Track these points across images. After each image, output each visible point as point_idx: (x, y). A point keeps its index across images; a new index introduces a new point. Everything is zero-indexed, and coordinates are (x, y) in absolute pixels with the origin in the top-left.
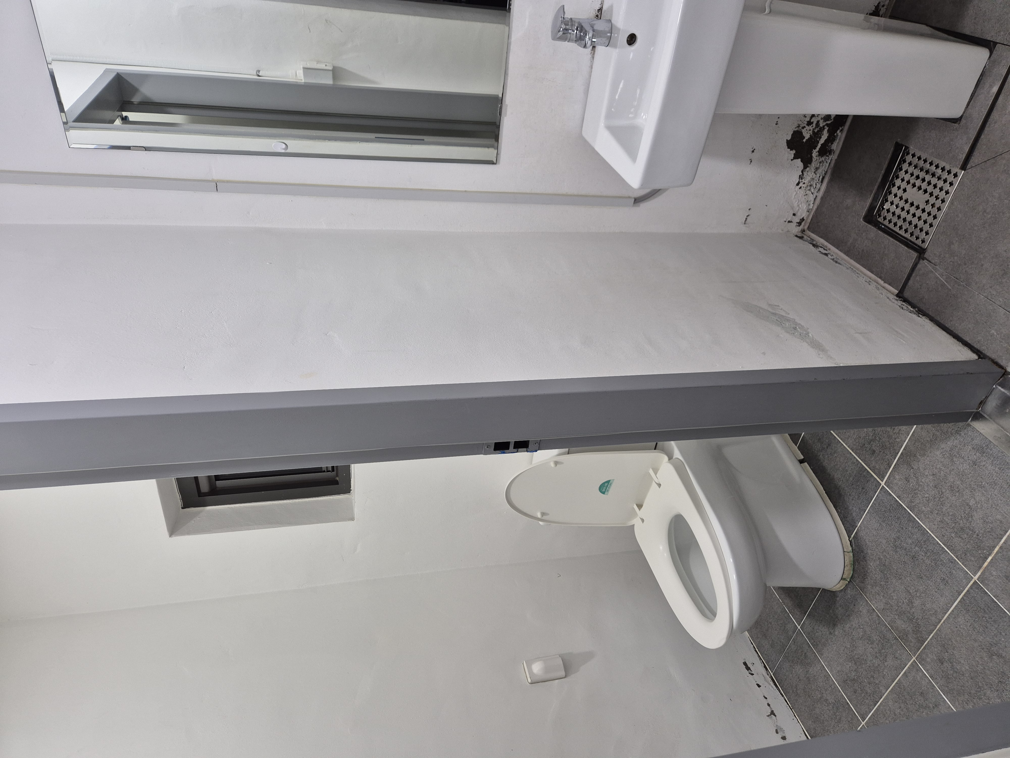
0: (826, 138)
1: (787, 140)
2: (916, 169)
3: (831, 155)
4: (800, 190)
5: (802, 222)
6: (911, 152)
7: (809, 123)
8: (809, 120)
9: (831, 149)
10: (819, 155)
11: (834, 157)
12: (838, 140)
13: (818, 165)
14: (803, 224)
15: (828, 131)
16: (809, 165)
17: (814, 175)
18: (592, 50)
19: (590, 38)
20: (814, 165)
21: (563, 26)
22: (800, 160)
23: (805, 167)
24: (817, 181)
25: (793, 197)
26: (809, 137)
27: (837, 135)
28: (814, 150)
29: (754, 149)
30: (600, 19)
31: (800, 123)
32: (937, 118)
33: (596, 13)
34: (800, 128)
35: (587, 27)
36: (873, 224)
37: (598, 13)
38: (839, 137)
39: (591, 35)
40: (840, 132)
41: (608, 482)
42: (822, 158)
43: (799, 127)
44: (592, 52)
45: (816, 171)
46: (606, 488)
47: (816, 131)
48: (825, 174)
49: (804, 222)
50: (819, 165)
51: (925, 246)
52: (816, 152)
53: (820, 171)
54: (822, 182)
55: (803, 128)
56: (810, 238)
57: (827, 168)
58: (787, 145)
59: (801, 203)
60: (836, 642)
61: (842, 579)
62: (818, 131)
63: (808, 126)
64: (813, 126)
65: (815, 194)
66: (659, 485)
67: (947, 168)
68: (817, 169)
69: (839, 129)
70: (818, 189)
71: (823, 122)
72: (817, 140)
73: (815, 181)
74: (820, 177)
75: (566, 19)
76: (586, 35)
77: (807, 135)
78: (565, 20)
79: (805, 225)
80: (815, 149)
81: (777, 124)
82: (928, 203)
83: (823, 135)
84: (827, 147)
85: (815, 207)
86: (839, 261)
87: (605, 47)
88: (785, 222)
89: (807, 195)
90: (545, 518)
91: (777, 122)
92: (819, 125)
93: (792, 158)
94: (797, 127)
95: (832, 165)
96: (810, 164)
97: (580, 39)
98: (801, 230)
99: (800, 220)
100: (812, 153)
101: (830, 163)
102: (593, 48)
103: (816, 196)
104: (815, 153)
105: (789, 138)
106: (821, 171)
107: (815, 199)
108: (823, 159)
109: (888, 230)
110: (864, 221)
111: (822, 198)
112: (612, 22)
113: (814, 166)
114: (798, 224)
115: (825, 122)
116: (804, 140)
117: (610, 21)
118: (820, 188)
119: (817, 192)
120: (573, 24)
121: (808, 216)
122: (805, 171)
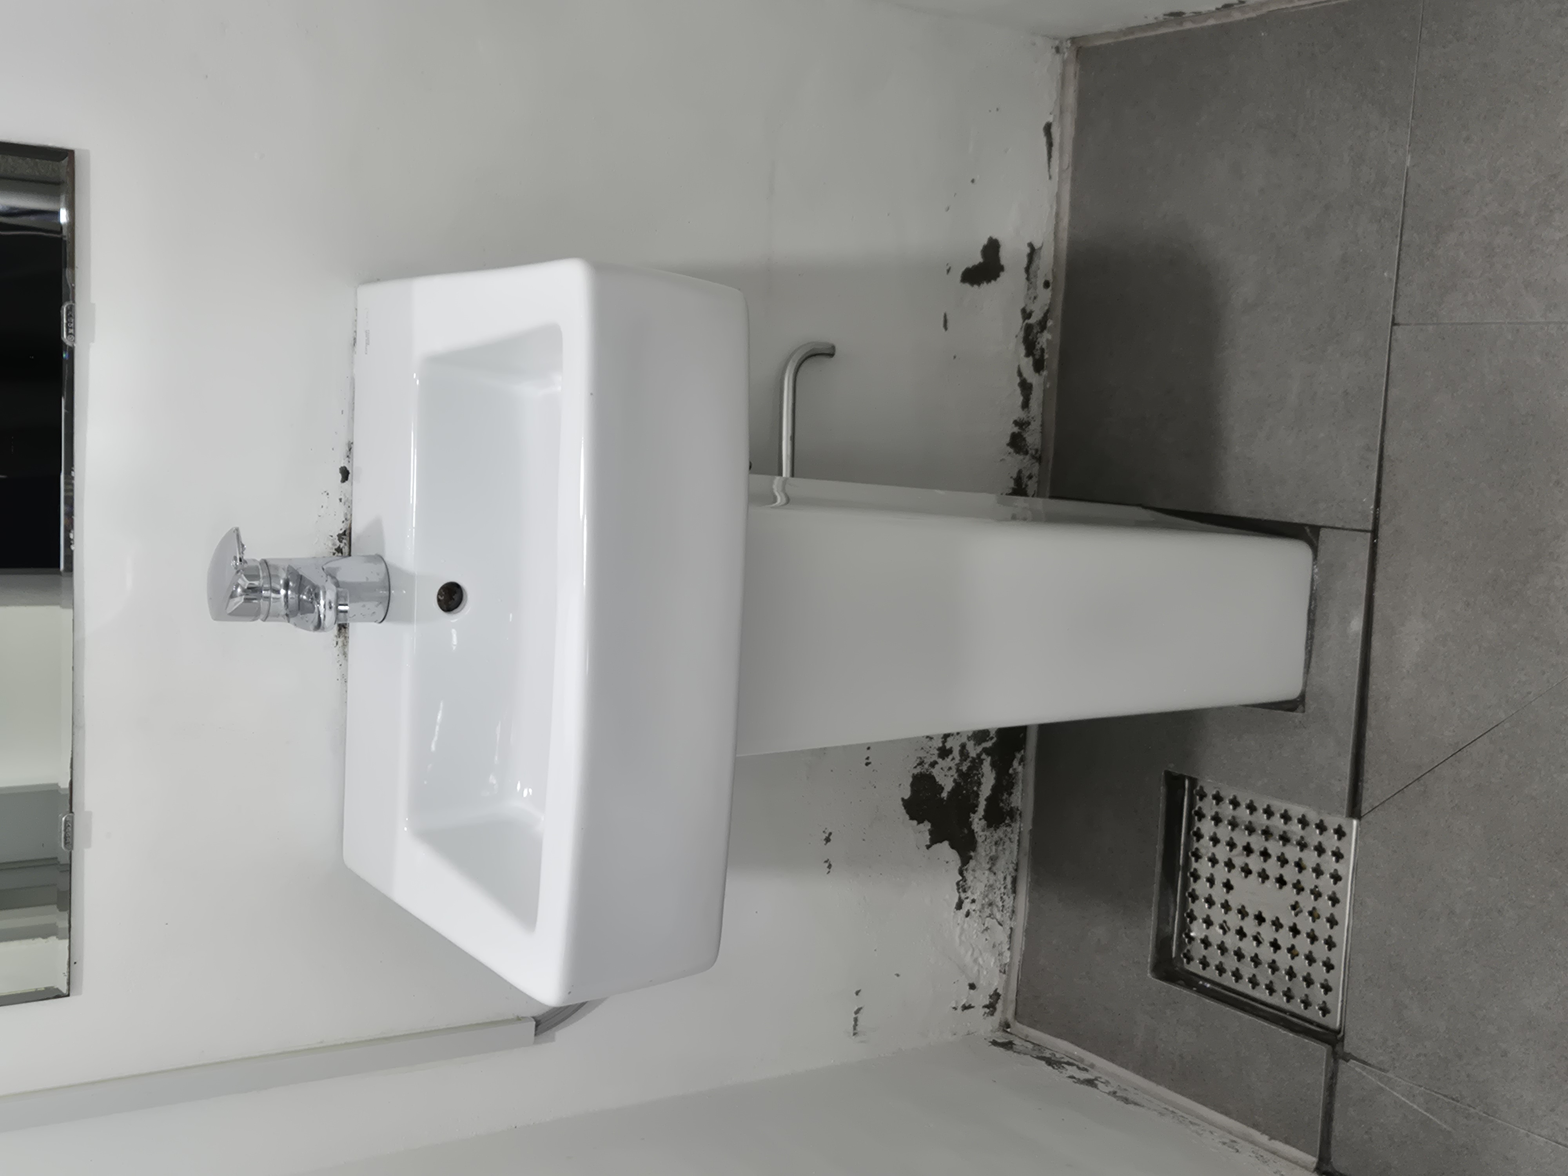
0: (992, 782)
1: (903, 799)
2: (1237, 830)
3: (1016, 820)
4: (968, 918)
5: (996, 1002)
6: (1210, 792)
7: (944, 752)
8: (941, 745)
9: (1012, 808)
10: (989, 826)
11: (1024, 825)
12: (1021, 785)
13: (994, 850)
14: (999, 1006)
15: (993, 765)
16: (972, 854)
17: (992, 878)
18: (339, 636)
19: (330, 603)
20: (983, 850)
21: (245, 582)
22: (946, 844)
23: (965, 860)
24: (1002, 890)
25: (957, 940)
26: (953, 784)
27: (1016, 773)
28: (972, 815)
29: (830, 834)
30: (350, 555)
31: (922, 754)
32: (1246, 706)
33: (334, 544)
34: (926, 766)
35: (314, 576)
36: (1182, 982)
37: (341, 542)
38: (1020, 775)
39: (331, 595)
40: (1020, 764)
42: (998, 830)
43: (921, 763)
44: (340, 640)
45: (993, 864)
47: (964, 768)
48: (1016, 870)
49: (1000, 1002)
50: (996, 851)
51: (1334, 1021)
52: (980, 819)
53: (1001, 864)
54: (1014, 891)
55: (933, 764)
56: (1033, 1043)
57: (1015, 853)
58: (908, 813)
59: (981, 954)
62: (969, 768)
63: (943, 759)
64: (953, 759)
65: (1008, 924)
67: (1313, 817)
68: (993, 860)
69: (1014, 757)
70: (1010, 910)
71: (975, 745)
72: (973, 791)
73: (998, 892)
74: (1005, 878)
75: (250, 564)
76: (317, 596)
77: (947, 781)
78: (245, 566)
79: (1006, 1010)
80: (974, 812)
81: (869, 763)
82: (1298, 910)
83: (983, 776)
84: (1001, 805)
85: (1018, 958)
86: (1131, 1096)
87: (376, 624)
88: (955, 1008)
89: (987, 929)
91: (868, 758)
92: (968, 753)
93: (928, 843)
94: (918, 764)
95: (1026, 843)
96: (974, 849)
97: (299, 609)
98: (1000, 1025)
99: (991, 997)
100: (971, 823)
101: (1019, 841)
102: (340, 630)
103: (1011, 928)
104: (977, 822)
105: (907, 794)
106: (1004, 864)
107: (1010, 937)
108: (1000, 833)
109: (1223, 991)
110: (1157, 978)
111: (1027, 932)
112: (386, 559)
113: (983, 854)
114: (987, 1010)
115: (979, 744)
116: (944, 795)
117: (380, 558)
118: (1013, 906)
119: (1011, 919)
120: (272, 573)
121: (1007, 983)
122: (966, 870)
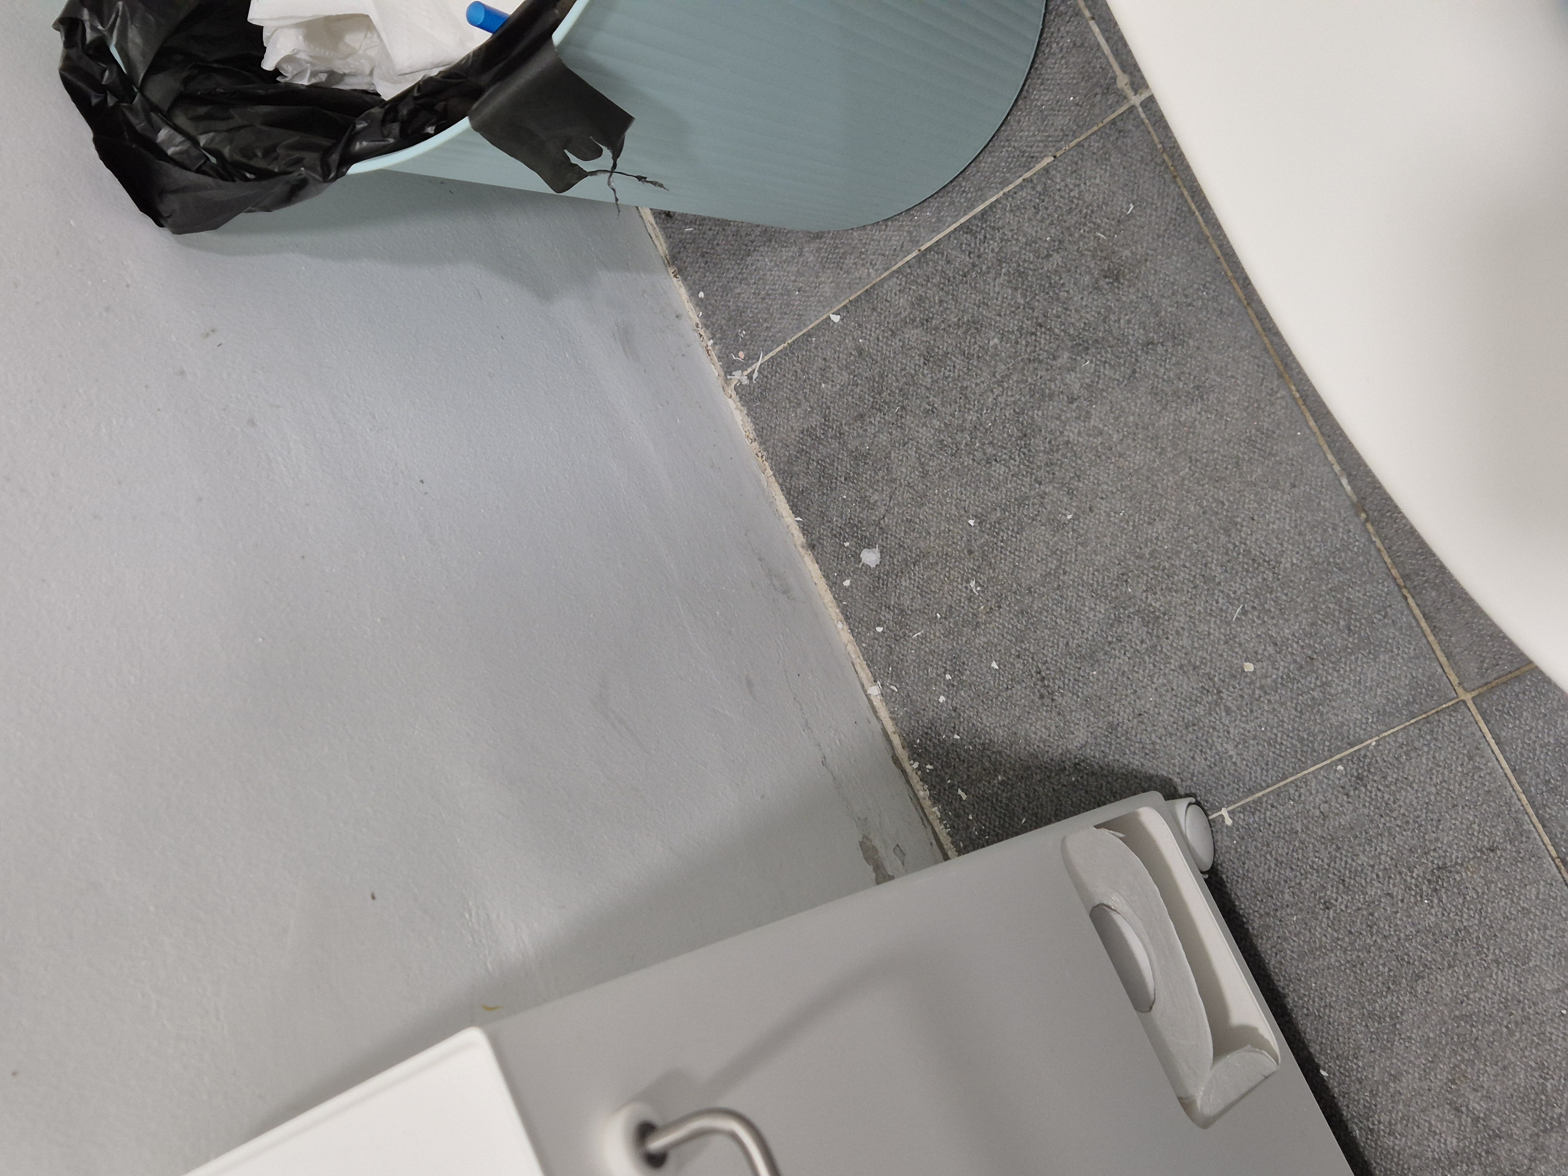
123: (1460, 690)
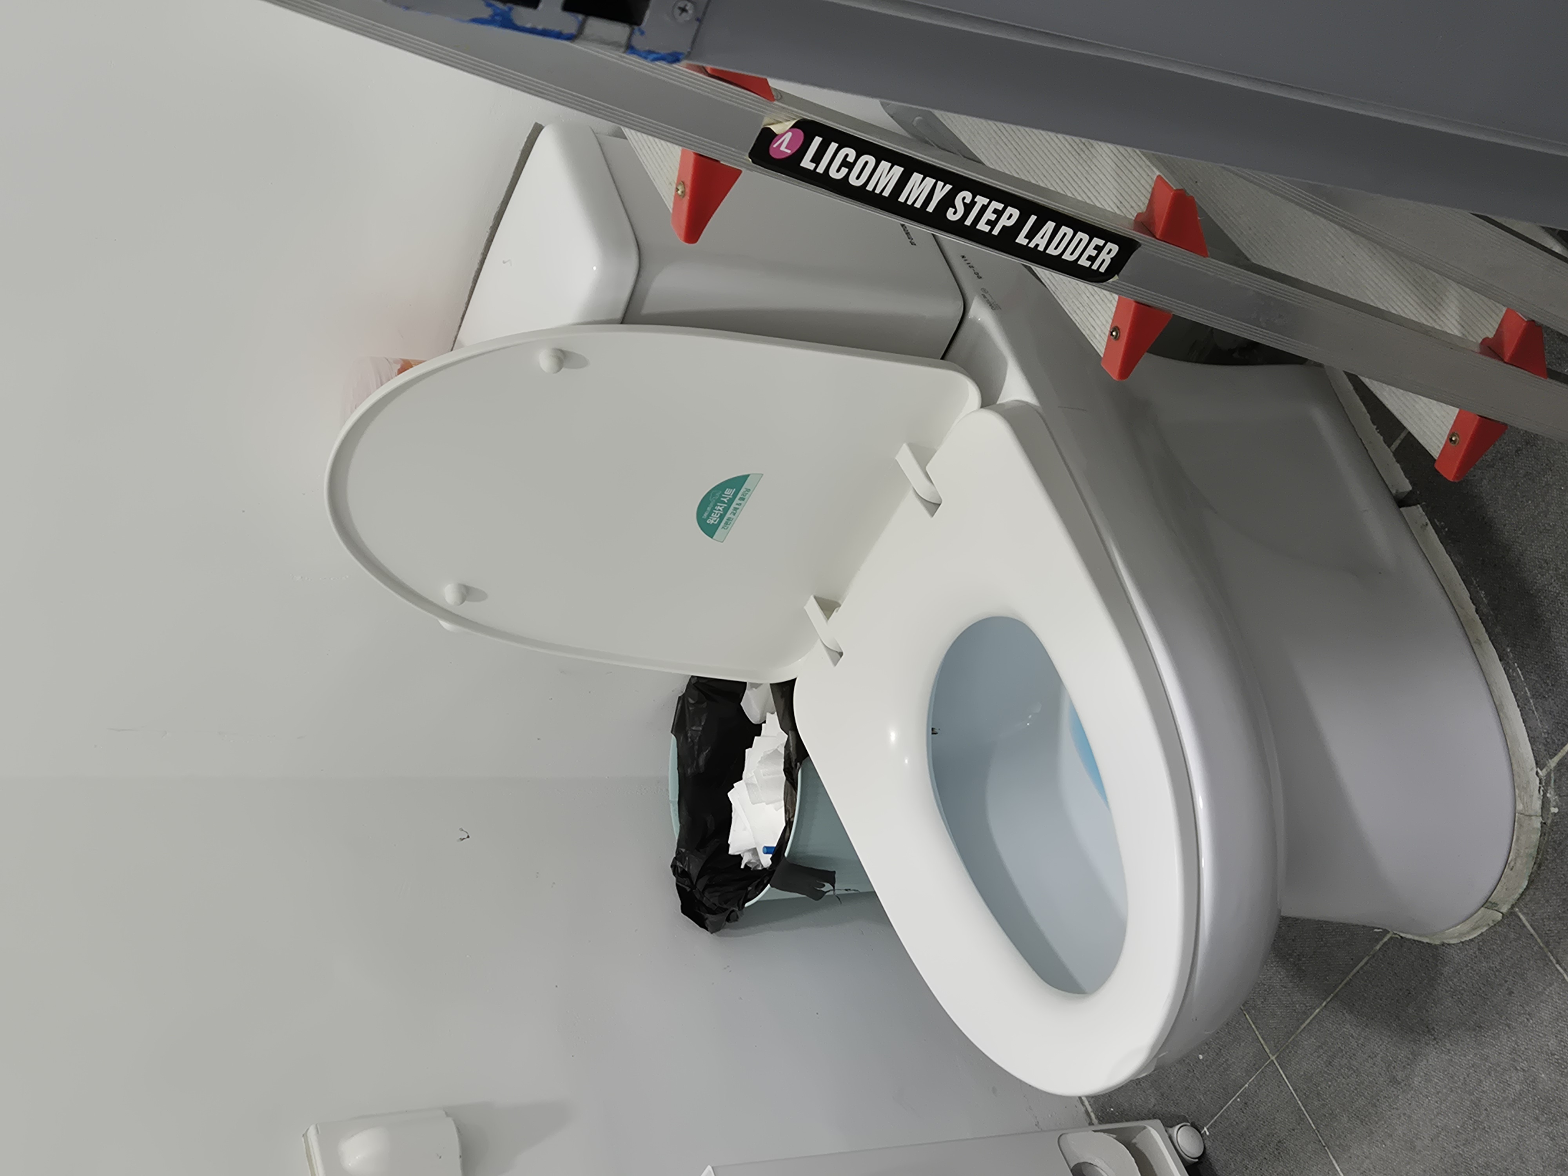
41: (738, 482)
46: (726, 510)
60: (1408, 1112)
61: (1488, 903)
66: (933, 506)
90: (470, 610)
123: (1270, 1055)
